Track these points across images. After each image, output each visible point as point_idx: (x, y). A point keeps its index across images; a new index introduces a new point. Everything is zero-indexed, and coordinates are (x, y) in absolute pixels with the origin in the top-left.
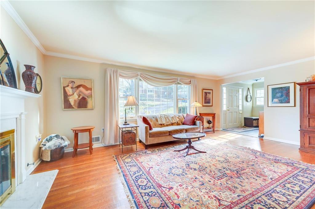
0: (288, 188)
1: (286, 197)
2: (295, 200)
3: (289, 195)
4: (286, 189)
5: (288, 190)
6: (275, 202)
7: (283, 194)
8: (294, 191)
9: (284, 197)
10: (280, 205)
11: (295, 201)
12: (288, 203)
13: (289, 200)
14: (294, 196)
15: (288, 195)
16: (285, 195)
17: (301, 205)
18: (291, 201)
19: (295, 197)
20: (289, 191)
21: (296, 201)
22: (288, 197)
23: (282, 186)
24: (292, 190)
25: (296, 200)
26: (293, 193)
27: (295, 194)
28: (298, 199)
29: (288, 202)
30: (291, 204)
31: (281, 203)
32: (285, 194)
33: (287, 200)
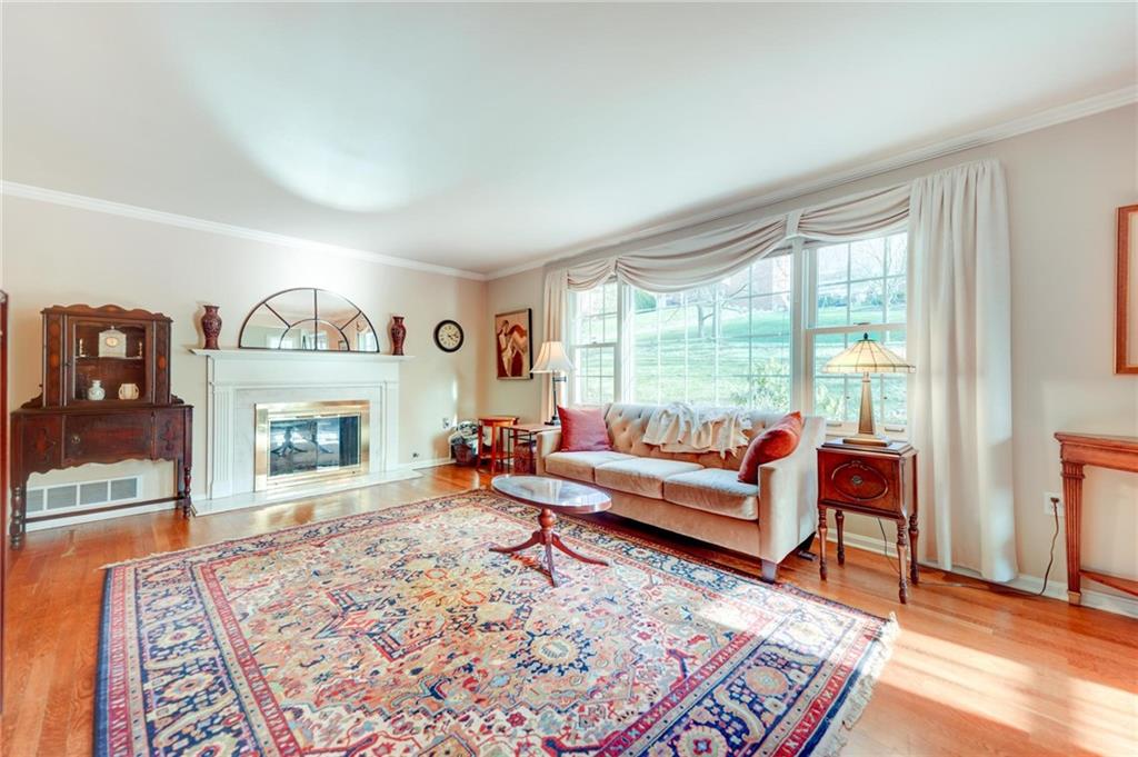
0: (210, 735)
1: (178, 701)
2: (152, 716)
3: (176, 715)
4: (212, 724)
5: (200, 726)
6: (181, 669)
7: (196, 701)
8: (185, 742)
9: (183, 696)
10: (162, 673)
11: (146, 713)
12: (152, 692)
13: (160, 700)
14: (165, 728)
15: (182, 711)
16: (189, 704)
17: (122, 720)
18: (154, 706)
19: (159, 726)
20: (196, 726)
21: (145, 718)
22: (173, 708)
23: (236, 723)
24: (193, 742)
25: (148, 720)
26: (181, 735)
27: (171, 738)
28: (148, 730)
29: (157, 693)
30: (145, 696)
31: (168, 679)
32: (190, 707)
33: (164, 695)
